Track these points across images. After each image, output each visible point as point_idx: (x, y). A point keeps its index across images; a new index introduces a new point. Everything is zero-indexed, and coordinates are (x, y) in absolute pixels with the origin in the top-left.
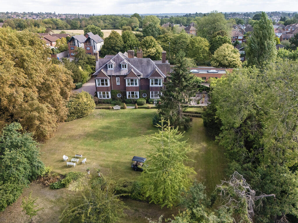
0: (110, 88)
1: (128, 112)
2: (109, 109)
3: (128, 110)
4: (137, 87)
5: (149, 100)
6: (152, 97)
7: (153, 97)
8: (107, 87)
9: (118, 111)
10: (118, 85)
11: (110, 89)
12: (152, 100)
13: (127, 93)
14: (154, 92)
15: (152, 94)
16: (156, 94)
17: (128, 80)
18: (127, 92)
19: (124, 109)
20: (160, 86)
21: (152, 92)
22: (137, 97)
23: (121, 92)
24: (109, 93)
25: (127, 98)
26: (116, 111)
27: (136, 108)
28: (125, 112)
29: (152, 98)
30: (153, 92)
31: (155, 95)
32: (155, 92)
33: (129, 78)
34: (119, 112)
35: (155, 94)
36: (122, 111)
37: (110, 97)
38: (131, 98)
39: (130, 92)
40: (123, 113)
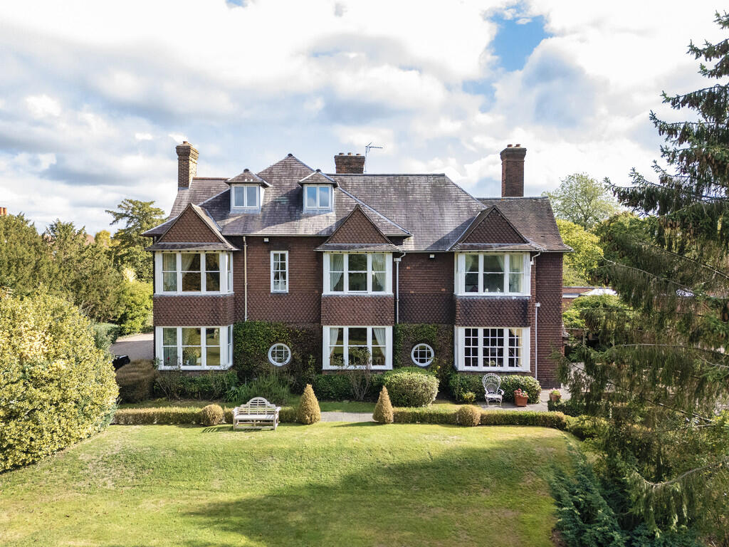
0: (230, 306)
1: (333, 442)
2: (202, 421)
3: (332, 431)
4: (383, 300)
5: (457, 380)
6: (467, 363)
7: (475, 363)
8: (215, 299)
9: (259, 434)
10: (279, 295)
11: (230, 313)
12: (475, 379)
13: (328, 333)
14: (481, 331)
15: (467, 342)
16: (493, 343)
17: (336, 261)
18: (326, 330)
19: (302, 422)
20: (514, 295)
21: (468, 332)
22: (383, 363)
23: (293, 338)
24: (224, 332)
25: (327, 365)
26: (245, 436)
27: (380, 420)
28: (307, 442)
29: (472, 368)
30: (475, 333)
31: (486, 352)
32: (486, 332)
33: (340, 248)
34: (267, 440)
35: (486, 342)
36: (291, 434)
37: (226, 361)
38: (347, 366)
39: (341, 331)
40: (291, 452)
